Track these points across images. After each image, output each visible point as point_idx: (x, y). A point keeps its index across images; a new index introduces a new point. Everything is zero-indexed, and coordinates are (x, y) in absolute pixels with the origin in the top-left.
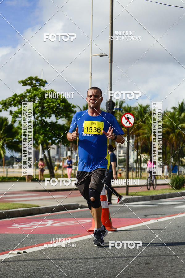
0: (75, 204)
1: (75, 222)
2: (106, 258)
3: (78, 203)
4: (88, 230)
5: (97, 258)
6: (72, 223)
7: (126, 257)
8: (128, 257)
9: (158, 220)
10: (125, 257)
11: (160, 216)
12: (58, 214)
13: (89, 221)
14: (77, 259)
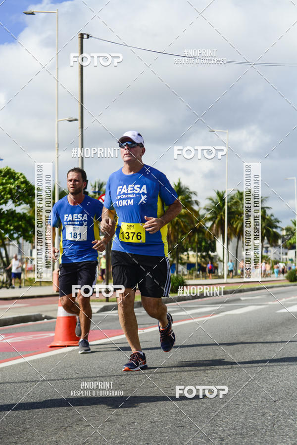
0: (37, 315)
1: (34, 337)
2: (67, 379)
3: (41, 313)
4: (49, 345)
5: (55, 380)
6: (30, 337)
7: (95, 377)
8: (97, 377)
9: (144, 330)
10: (92, 377)
11: (147, 326)
12: (13, 328)
13: (52, 335)
14: (28, 382)
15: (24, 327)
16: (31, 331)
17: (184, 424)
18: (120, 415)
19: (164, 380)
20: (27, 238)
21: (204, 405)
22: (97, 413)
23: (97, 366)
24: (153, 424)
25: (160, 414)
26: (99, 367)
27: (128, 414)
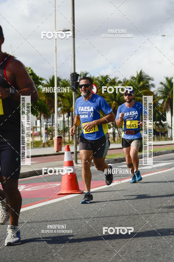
1: (46, 187)
2: (74, 219)
4: (57, 193)
5: (66, 220)
6: (43, 187)
8: (95, 217)
9: (121, 181)
11: (123, 177)
12: (30, 179)
13: (58, 185)
14: (48, 221)
15: (37, 179)
16: (42, 182)
17: (159, 253)
18: (115, 246)
19: (140, 220)
20: (34, 113)
21: (171, 239)
22: (99, 245)
23: (93, 209)
24: (138, 253)
25: (142, 245)
26: (94, 210)
27: (120, 245)
